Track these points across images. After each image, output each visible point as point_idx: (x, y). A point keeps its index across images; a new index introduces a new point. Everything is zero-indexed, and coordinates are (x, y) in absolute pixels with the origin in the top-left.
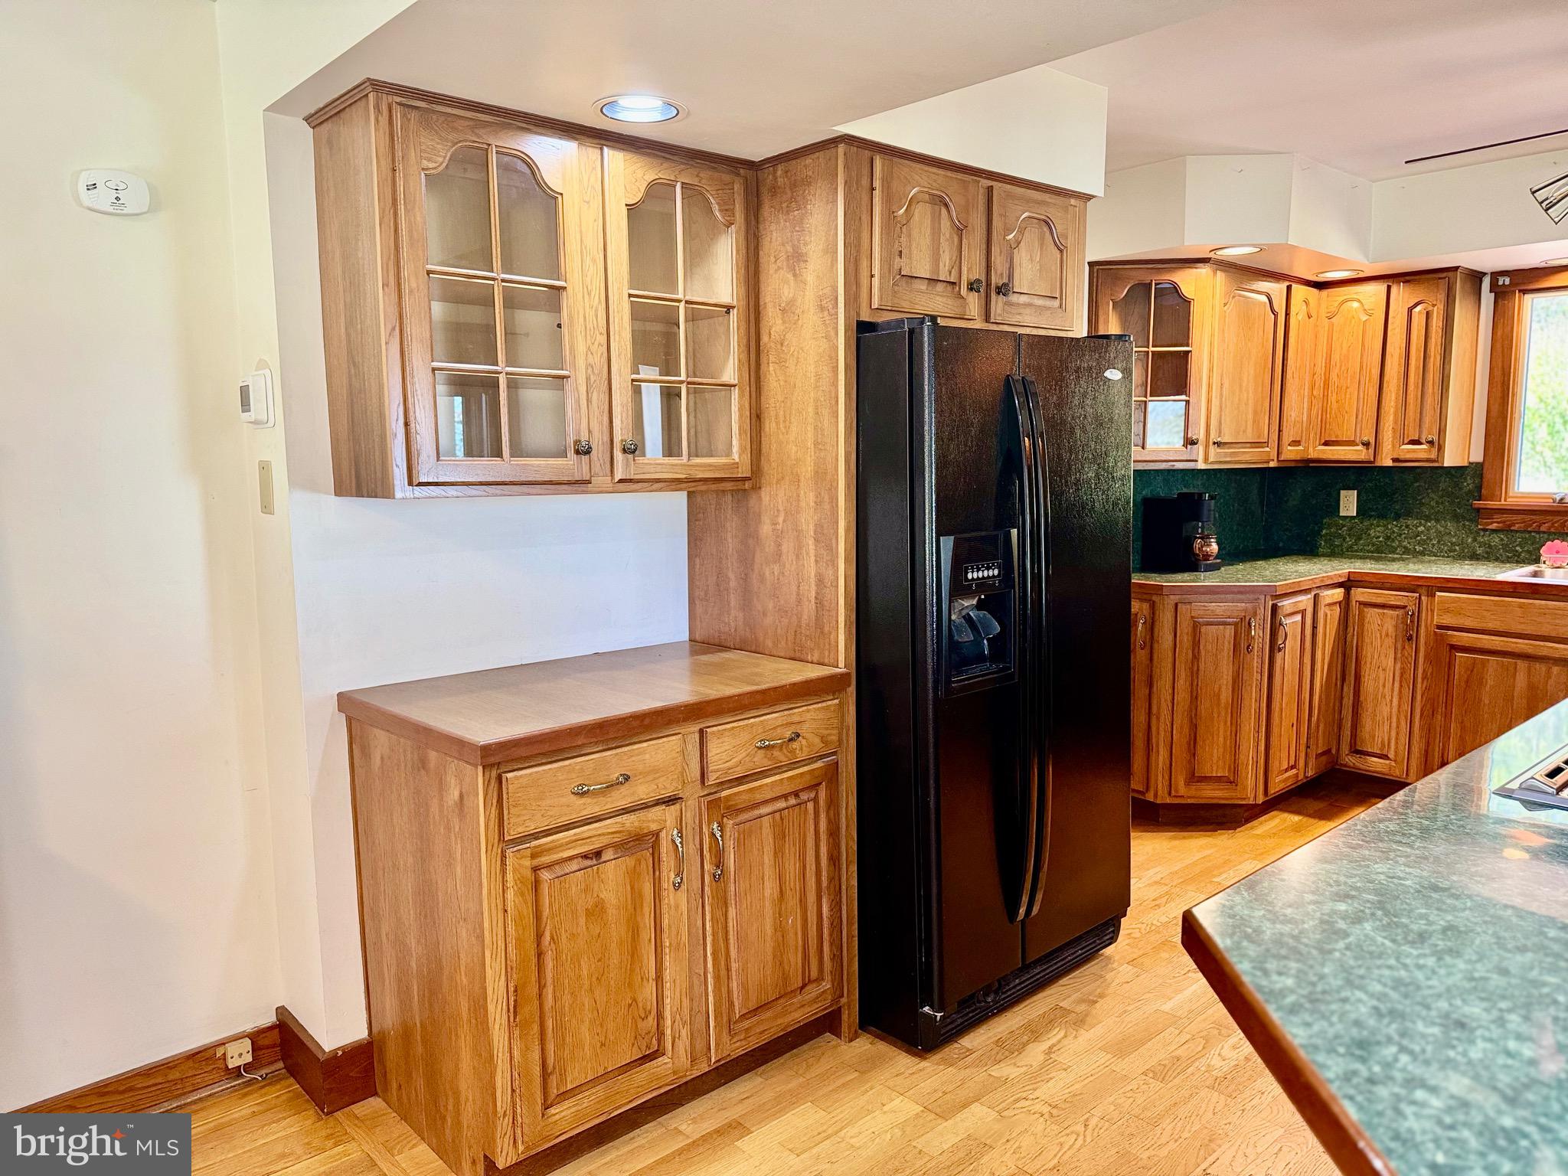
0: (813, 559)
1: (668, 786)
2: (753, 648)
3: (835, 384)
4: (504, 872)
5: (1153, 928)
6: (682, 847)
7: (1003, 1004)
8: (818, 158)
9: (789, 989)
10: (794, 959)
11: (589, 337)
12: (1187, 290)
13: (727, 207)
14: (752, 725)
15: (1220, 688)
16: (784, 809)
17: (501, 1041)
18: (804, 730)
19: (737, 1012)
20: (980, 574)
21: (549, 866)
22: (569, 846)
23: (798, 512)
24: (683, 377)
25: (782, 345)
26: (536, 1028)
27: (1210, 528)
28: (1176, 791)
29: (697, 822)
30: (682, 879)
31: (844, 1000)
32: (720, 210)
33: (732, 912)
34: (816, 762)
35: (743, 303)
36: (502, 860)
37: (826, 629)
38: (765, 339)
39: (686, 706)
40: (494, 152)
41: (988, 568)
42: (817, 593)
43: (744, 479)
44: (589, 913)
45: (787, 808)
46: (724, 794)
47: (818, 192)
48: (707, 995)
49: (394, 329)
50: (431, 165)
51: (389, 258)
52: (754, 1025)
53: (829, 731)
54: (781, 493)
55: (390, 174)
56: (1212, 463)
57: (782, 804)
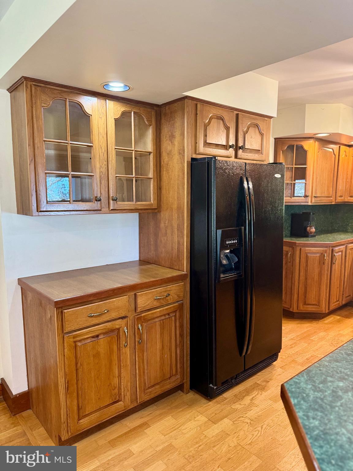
0: (176, 236)
1: (123, 313)
2: (158, 264)
3: (184, 178)
4: (64, 343)
5: (290, 355)
6: (128, 333)
7: (238, 382)
8: (179, 104)
9: (165, 378)
10: (167, 368)
11: (101, 162)
12: (306, 147)
13: (150, 120)
14: (153, 292)
15: (314, 276)
16: (164, 319)
17: (63, 398)
18: (171, 293)
19: (147, 386)
20: (231, 242)
21: (80, 341)
22: (87, 334)
23: (172, 220)
24: (134, 176)
25: (168, 165)
26: (75, 394)
27: (313, 223)
28: (300, 308)
29: (134, 324)
30: (127, 344)
31: (185, 381)
32: (147, 121)
33: (145, 354)
34: (175, 303)
35: (155, 151)
36: (63, 339)
37: (180, 259)
38: (162, 163)
39: (129, 286)
40: (68, 101)
41: (233, 240)
42: (178, 247)
43: (155, 209)
44: (94, 356)
45: (165, 319)
46: (143, 315)
47: (179, 115)
48: (136, 381)
49: (32, 160)
50: (45, 105)
51: (31, 136)
52: (153, 390)
53: (180, 293)
54: (167, 214)
55: (31, 108)
56: (313, 203)
57: (163, 318)
